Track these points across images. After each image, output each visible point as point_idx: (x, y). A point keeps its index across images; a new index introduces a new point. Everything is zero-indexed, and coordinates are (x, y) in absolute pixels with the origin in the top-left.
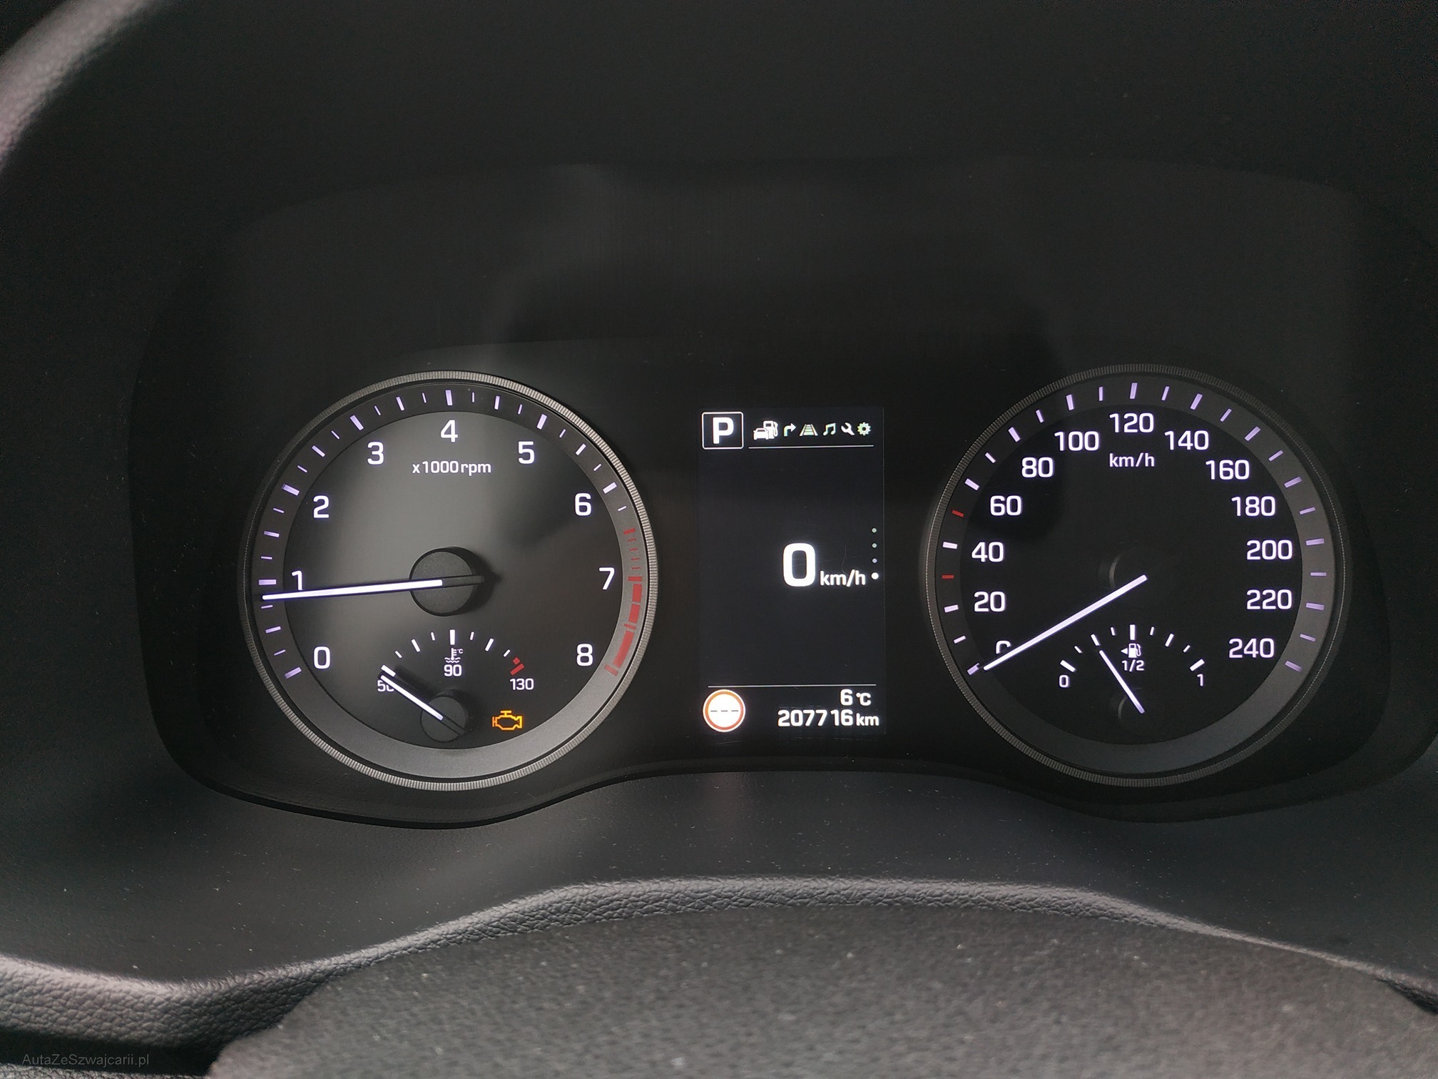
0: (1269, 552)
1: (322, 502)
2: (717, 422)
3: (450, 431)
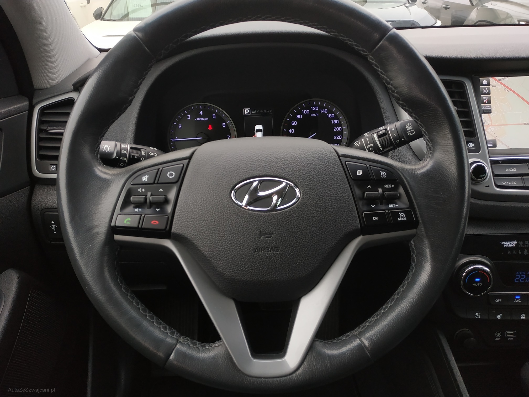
0: (338, 130)
1: (180, 126)
2: (246, 110)
3: (201, 113)
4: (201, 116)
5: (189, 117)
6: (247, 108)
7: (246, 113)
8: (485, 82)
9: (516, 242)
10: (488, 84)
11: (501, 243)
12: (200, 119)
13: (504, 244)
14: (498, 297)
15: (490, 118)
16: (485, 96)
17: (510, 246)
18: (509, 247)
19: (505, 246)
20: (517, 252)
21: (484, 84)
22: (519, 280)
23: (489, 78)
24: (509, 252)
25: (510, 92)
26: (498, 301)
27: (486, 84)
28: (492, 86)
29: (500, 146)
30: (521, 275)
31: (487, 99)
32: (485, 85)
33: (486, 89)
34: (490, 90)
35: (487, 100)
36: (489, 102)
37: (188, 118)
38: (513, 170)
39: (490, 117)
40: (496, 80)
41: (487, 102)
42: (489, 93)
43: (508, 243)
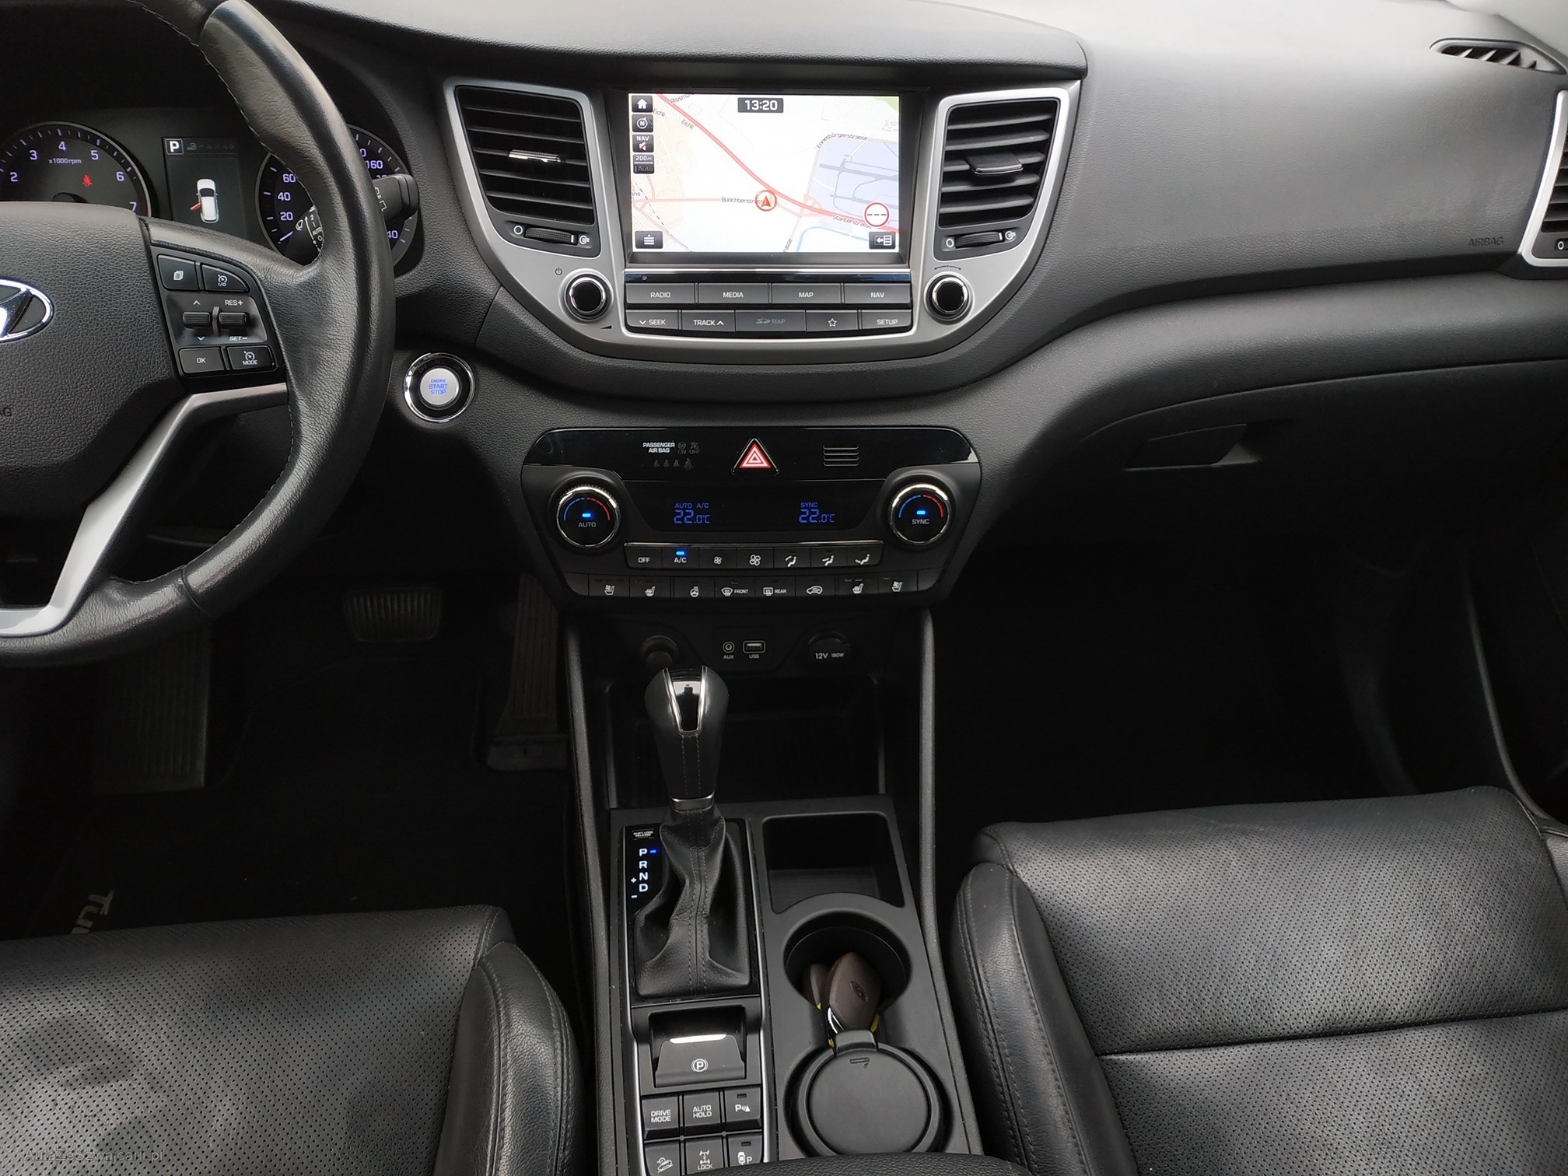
1: (14, 175)
2: (171, 143)
3: (62, 146)
4: (62, 154)
5: (35, 155)
6: (173, 137)
7: (172, 151)
8: (642, 104)
9: (673, 445)
10: (649, 109)
11: (645, 445)
12: (60, 161)
13: (649, 448)
14: (644, 552)
15: (651, 183)
16: (641, 136)
17: (661, 451)
18: (657, 454)
19: (650, 451)
20: (672, 463)
21: (640, 107)
22: (682, 519)
23: (652, 95)
24: (656, 463)
25: (695, 127)
26: (642, 560)
27: (644, 107)
28: (657, 112)
29: (669, 247)
30: (684, 509)
31: (646, 141)
32: (642, 110)
33: (645, 119)
34: (652, 121)
35: (644, 143)
36: (650, 148)
37: (32, 158)
38: (665, 295)
39: (649, 180)
40: (666, 100)
41: (644, 149)
42: (650, 129)
43: (657, 445)
